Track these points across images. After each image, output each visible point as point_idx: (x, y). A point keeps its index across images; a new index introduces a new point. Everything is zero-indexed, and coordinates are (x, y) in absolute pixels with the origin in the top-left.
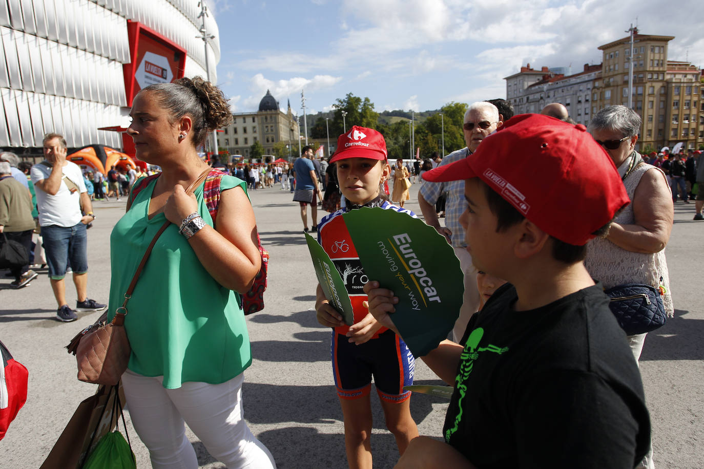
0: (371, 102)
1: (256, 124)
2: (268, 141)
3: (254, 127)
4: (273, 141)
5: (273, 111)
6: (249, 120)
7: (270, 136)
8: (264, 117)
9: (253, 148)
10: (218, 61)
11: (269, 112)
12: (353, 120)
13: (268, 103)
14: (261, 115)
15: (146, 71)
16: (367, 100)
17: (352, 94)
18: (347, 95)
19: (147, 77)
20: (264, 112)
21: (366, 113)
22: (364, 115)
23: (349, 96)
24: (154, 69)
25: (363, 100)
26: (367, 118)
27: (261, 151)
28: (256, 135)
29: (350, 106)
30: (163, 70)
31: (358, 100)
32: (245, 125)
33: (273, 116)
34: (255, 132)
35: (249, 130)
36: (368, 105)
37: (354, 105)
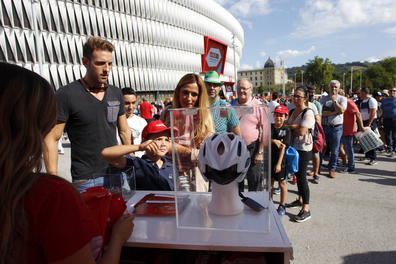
0: (330, 61)
1: (262, 75)
2: (268, 84)
3: (261, 77)
4: (271, 84)
5: (272, 68)
6: (259, 73)
7: (269, 81)
8: (267, 71)
9: (259, 88)
10: (243, 46)
11: (269, 68)
12: (318, 71)
13: (269, 63)
14: (265, 70)
15: (210, 56)
16: (327, 59)
17: (318, 57)
18: (315, 57)
19: (210, 59)
20: (267, 68)
21: (326, 67)
22: (325, 68)
23: (316, 58)
24: (213, 55)
25: (325, 59)
26: (327, 70)
27: (263, 89)
28: (262, 81)
29: (316, 63)
30: (217, 55)
31: (321, 60)
32: (256, 76)
33: (272, 70)
34: (261, 79)
35: (259, 78)
36: (328, 62)
37: (319, 63)
